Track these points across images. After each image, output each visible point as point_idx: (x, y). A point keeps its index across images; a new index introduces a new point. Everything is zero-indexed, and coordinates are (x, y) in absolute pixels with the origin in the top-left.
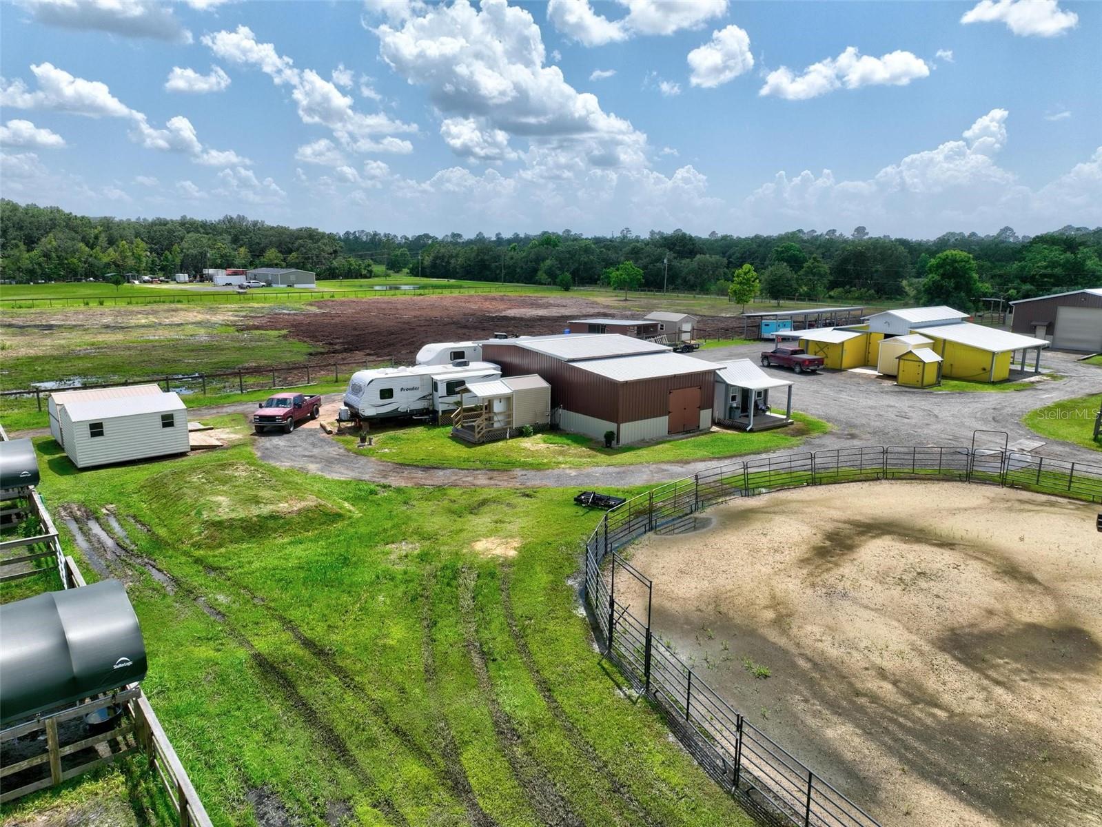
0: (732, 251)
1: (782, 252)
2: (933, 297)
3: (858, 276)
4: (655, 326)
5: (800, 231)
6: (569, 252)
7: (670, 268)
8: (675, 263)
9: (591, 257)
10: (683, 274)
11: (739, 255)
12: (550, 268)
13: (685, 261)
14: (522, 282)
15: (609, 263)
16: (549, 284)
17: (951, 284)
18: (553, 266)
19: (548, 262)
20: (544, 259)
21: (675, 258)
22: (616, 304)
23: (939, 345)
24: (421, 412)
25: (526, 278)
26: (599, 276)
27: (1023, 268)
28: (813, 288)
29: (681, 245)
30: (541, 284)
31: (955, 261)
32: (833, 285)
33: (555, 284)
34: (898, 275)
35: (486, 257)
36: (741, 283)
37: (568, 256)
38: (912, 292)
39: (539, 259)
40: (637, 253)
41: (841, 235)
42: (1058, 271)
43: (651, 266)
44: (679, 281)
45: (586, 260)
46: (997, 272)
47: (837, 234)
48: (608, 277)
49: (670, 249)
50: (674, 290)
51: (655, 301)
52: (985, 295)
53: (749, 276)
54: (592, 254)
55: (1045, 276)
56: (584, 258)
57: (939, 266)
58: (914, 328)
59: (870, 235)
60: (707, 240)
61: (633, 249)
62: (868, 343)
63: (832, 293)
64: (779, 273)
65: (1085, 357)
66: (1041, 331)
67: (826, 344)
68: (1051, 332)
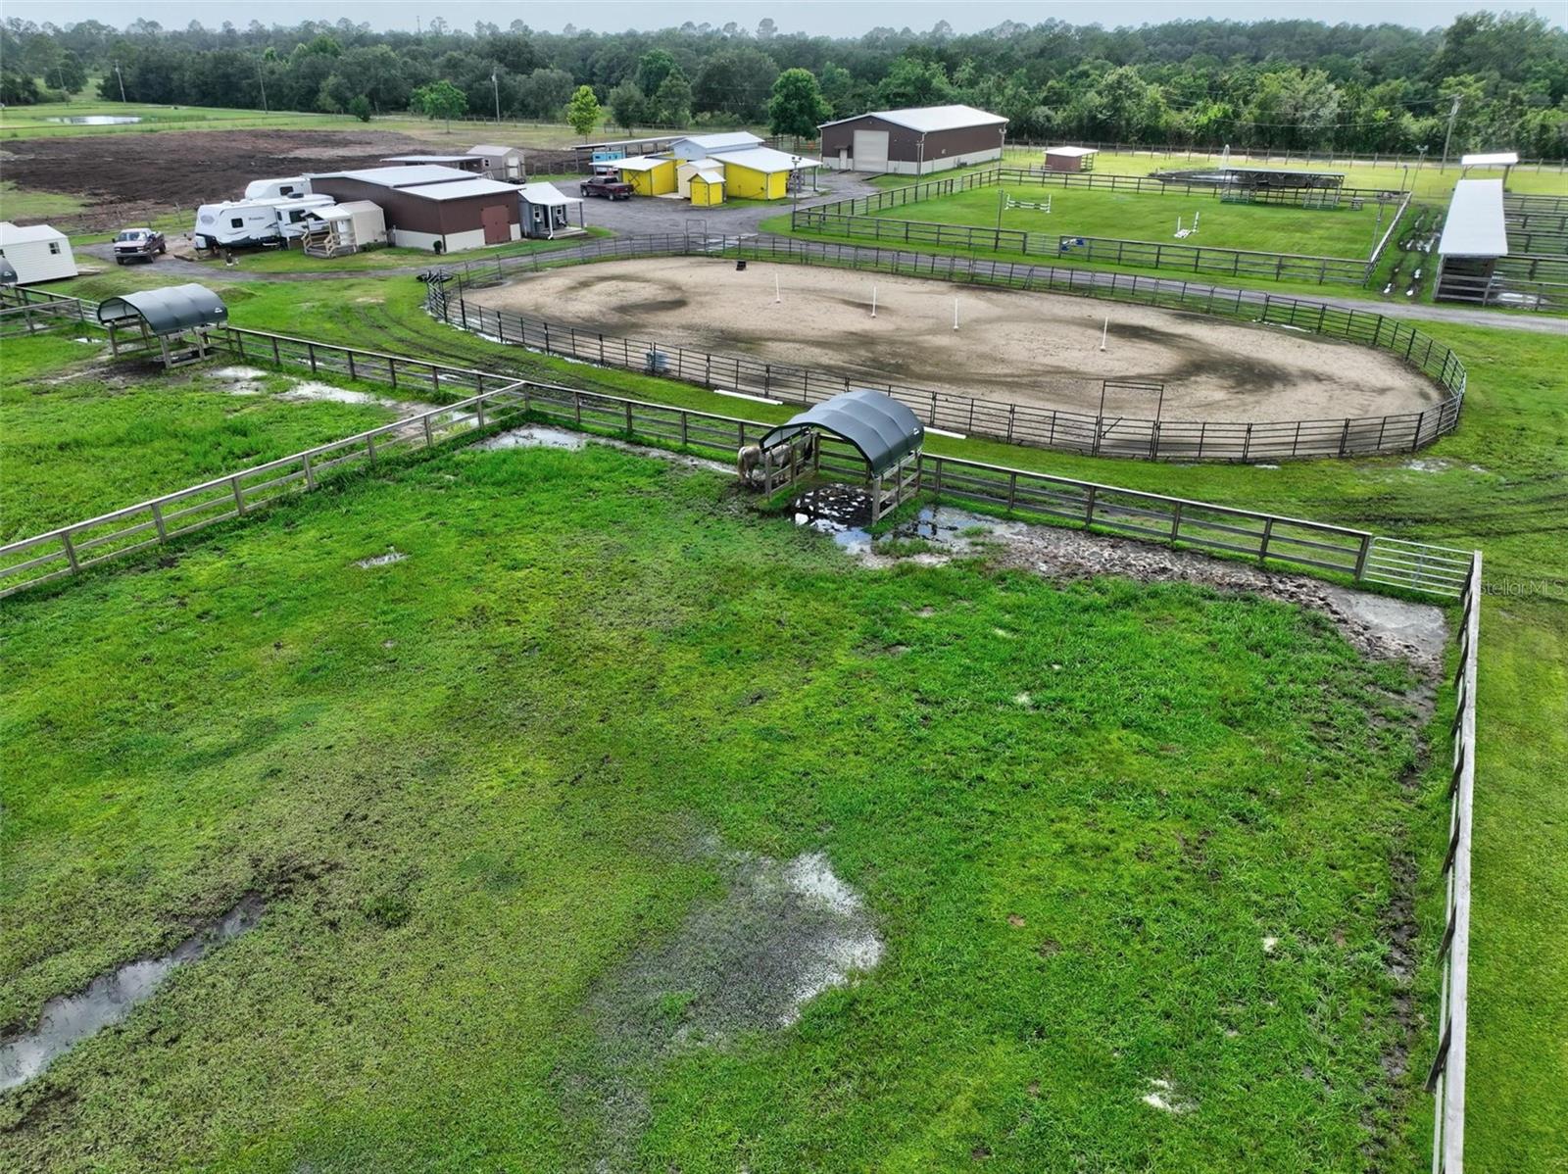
0: (594, 56)
4: (478, 161)
5: (689, 24)
6: (359, 64)
7: (502, 88)
8: (508, 80)
9: (393, 72)
10: (520, 96)
11: (604, 63)
12: (337, 89)
13: (521, 77)
14: (296, 109)
15: (420, 81)
16: (339, 112)
17: (793, 106)
18: (339, 85)
19: (332, 80)
20: (324, 75)
21: (508, 73)
22: (435, 139)
23: (727, 168)
24: (269, 240)
25: (300, 103)
26: (408, 99)
28: (676, 114)
30: (325, 111)
31: (797, 80)
32: (697, 109)
33: (347, 112)
35: (230, 70)
36: (579, 110)
37: (358, 69)
39: (318, 75)
40: (455, 66)
41: (743, 30)
42: (910, 89)
43: (476, 85)
44: (516, 105)
45: (386, 75)
47: (738, 29)
48: (420, 102)
49: (501, 60)
50: (511, 117)
51: (485, 134)
53: (588, 99)
54: (394, 66)
55: (897, 95)
56: (382, 73)
57: (783, 86)
59: (779, 32)
60: (561, 38)
61: (449, 60)
62: (671, 170)
63: (698, 119)
64: (627, 95)
65: (870, 178)
66: (844, 155)
67: (638, 172)
68: (850, 155)
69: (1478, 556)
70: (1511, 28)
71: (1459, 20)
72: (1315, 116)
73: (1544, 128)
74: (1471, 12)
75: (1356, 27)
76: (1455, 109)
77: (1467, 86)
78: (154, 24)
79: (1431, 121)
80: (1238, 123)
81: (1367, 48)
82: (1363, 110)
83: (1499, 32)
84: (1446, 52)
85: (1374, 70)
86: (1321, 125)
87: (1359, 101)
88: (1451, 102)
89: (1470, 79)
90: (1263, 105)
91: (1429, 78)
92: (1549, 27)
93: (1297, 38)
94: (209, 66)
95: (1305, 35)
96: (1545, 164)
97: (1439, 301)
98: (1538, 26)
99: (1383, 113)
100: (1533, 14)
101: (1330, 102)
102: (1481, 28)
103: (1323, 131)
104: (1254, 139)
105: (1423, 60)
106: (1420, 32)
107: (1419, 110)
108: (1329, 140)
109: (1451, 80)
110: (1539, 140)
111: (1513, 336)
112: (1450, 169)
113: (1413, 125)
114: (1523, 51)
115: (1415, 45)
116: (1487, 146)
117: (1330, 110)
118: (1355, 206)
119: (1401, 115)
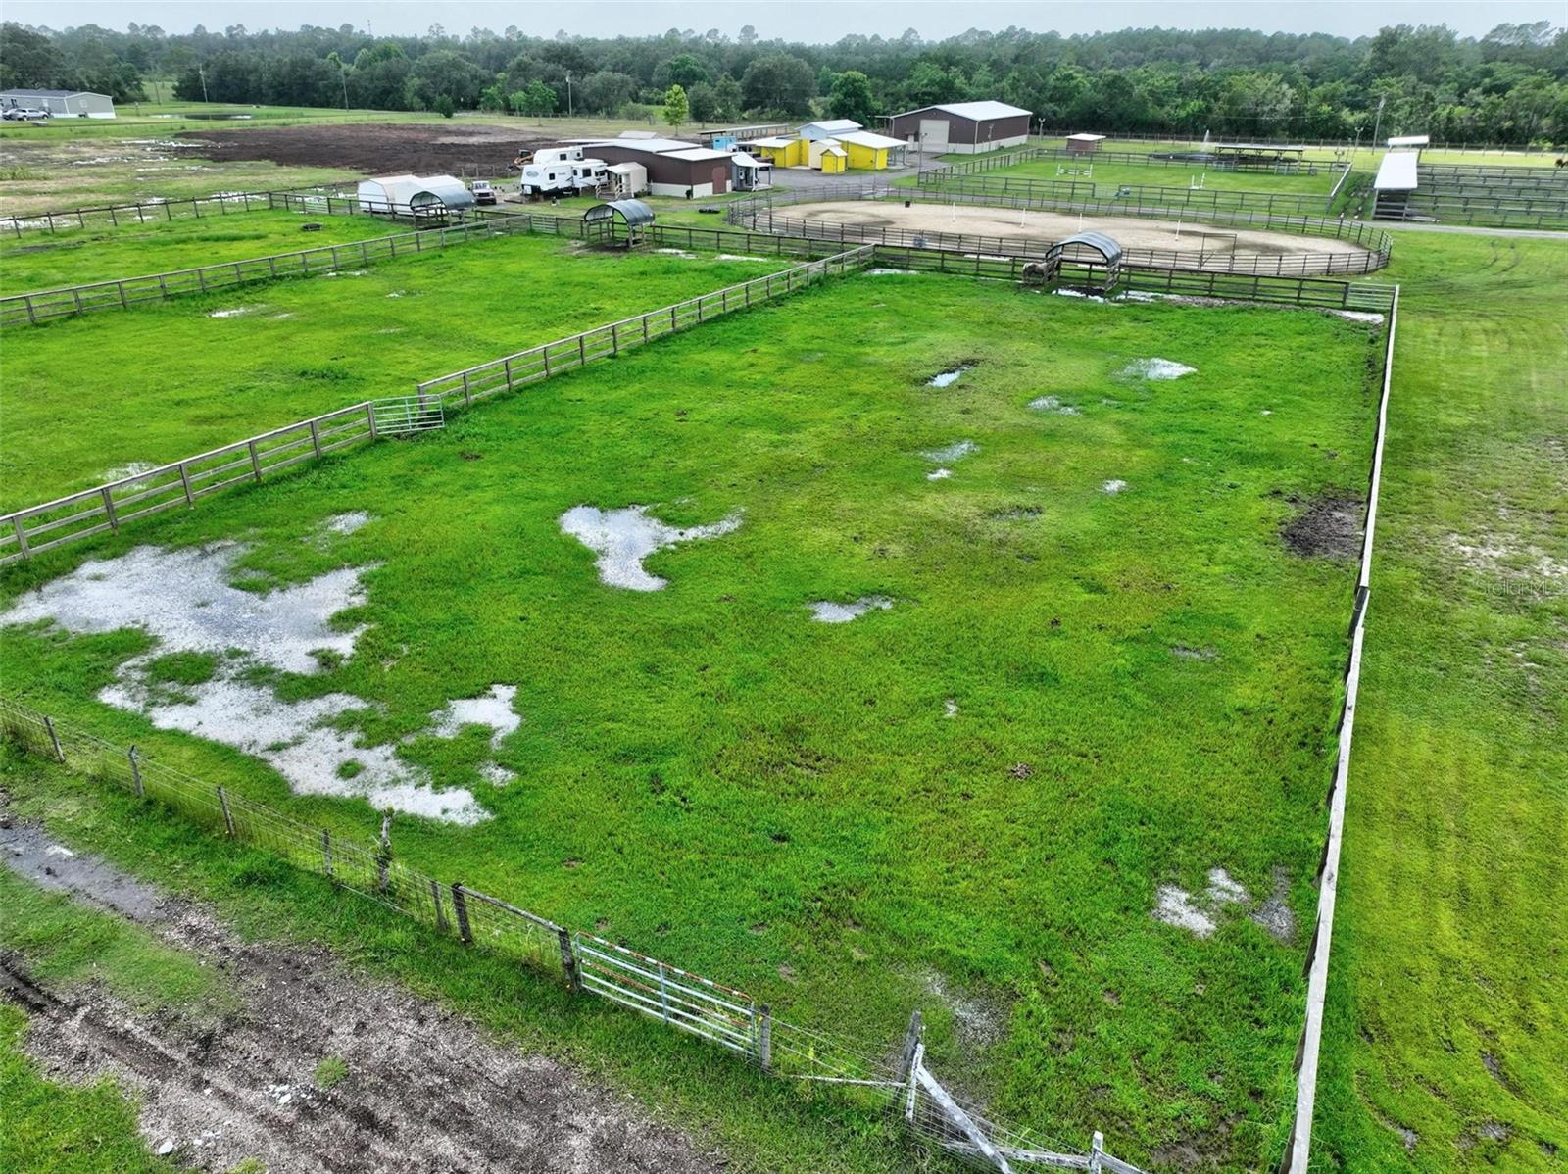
1: (678, 66)
2: (839, 112)
3: (769, 96)
12: (421, 89)
16: (425, 110)
17: (851, 102)
18: (424, 86)
19: (416, 82)
23: (845, 145)
24: (567, 189)
27: (911, 86)
28: (727, 109)
29: (570, 58)
30: (412, 109)
31: (854, 81)
32: (745, 107)
33: (431, 109)
34: (805, 94)
36: (672, 104)
38: (819, 111)
41: (726, 38)
42: (935, 89)
46: (889, 90)
47: (720, 36)
52: (878, 113)
53: (680, 96)
55: (924, 94)
57: (841, 86)
58: (829, 135)
62: (800, 148)
63: (745, 115)
64: (701, 93)
65: (937, 156)
66: (911, 139)
67: (774, 149)
68: (917, 140)
69: (1398, 287)
70: (1426, 39)
71: (1382, 31)
72: (1273, 110)
73: (1450, 119)
74: (1393, 25)
75: (1291, 36)
76: (1382, 104)
77: (1390, 86)
78: (156, 29)
79: (1363, 115)
80: (1211, 116)
81: (1302, 56)
82: (1310, 105)
83: (1417, 42)
84: (1372, 59)
85: (1310, 75)
86: (1278, 117)
87: (1307, 98)
88: (1378, 98)
89: (1393, 81)
90: (1231, 101)
91: (1359, 82)
92: (1458, 38)
93: (1238, 47)
94: (285, 70)
95: (1245, 43)
96: (1451, 147)
97: (1375, 219)
98: (1450, 36)
99: (1326, 108)
100: (1444, 27)
101: (1286, 98)
102: (1402, 39)
103: (1279, 122)
104: (1224, 129)
105: (1353, 67)
106: (1348, 41)
107: (1355, 106)
108: (1284, 130)
109: (1378, 82)
110: (1447, 129)
111: (1421, 233)
112: (1378, 151)
113: (1350, 117)
114: (1437, 59)
115: (1346, 53)
116: (1407, 132)
117: (1286, 104)
118: (1312, 172)
119: (1340, 109)
